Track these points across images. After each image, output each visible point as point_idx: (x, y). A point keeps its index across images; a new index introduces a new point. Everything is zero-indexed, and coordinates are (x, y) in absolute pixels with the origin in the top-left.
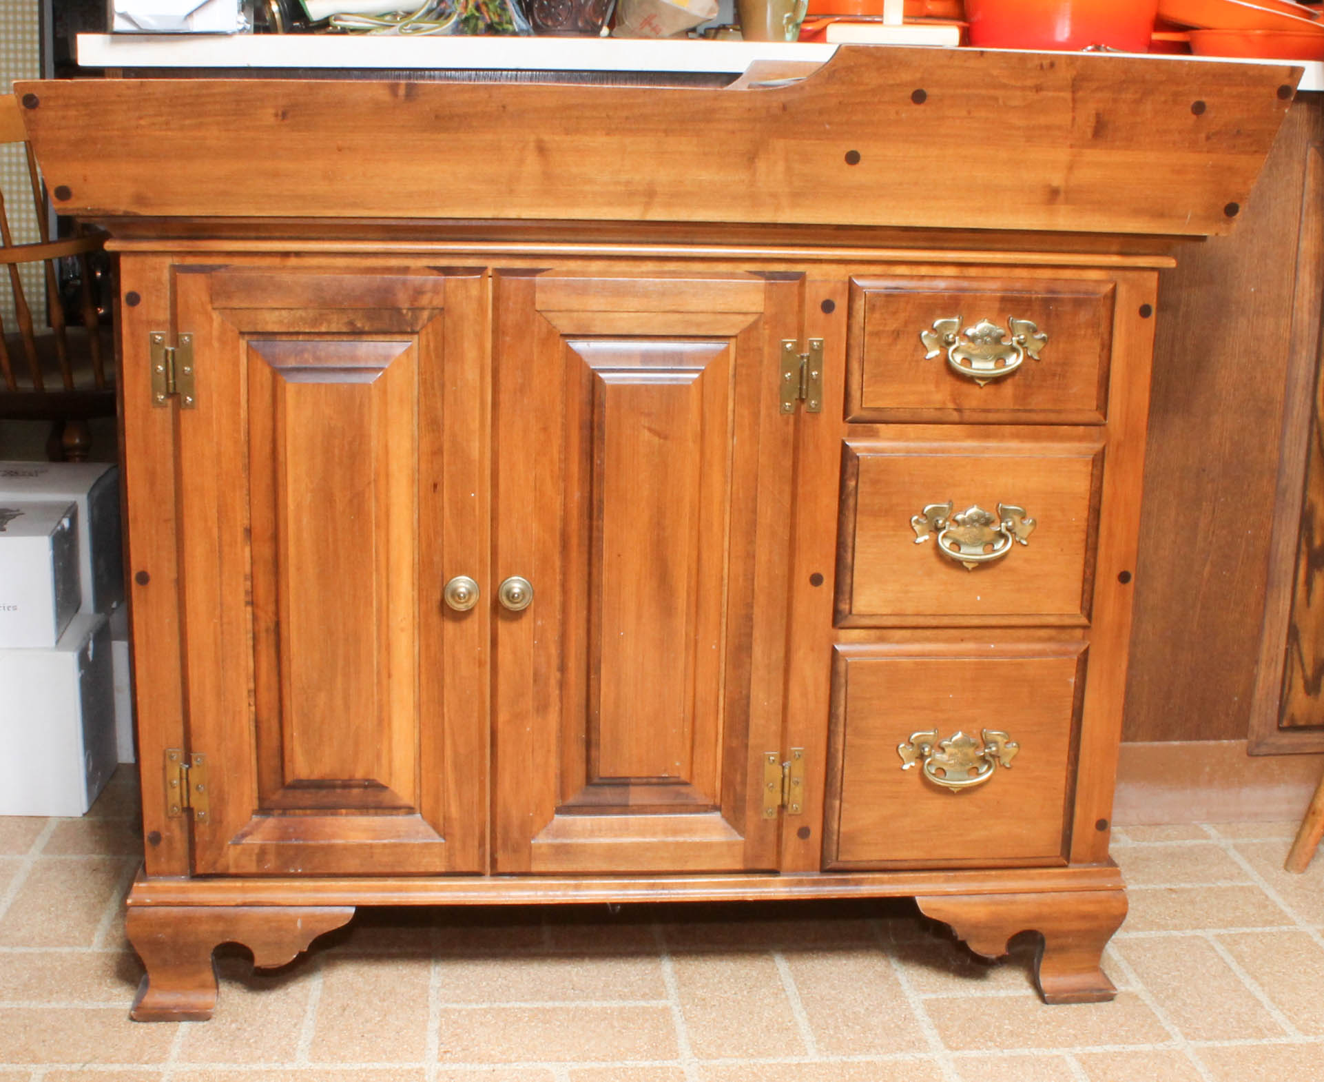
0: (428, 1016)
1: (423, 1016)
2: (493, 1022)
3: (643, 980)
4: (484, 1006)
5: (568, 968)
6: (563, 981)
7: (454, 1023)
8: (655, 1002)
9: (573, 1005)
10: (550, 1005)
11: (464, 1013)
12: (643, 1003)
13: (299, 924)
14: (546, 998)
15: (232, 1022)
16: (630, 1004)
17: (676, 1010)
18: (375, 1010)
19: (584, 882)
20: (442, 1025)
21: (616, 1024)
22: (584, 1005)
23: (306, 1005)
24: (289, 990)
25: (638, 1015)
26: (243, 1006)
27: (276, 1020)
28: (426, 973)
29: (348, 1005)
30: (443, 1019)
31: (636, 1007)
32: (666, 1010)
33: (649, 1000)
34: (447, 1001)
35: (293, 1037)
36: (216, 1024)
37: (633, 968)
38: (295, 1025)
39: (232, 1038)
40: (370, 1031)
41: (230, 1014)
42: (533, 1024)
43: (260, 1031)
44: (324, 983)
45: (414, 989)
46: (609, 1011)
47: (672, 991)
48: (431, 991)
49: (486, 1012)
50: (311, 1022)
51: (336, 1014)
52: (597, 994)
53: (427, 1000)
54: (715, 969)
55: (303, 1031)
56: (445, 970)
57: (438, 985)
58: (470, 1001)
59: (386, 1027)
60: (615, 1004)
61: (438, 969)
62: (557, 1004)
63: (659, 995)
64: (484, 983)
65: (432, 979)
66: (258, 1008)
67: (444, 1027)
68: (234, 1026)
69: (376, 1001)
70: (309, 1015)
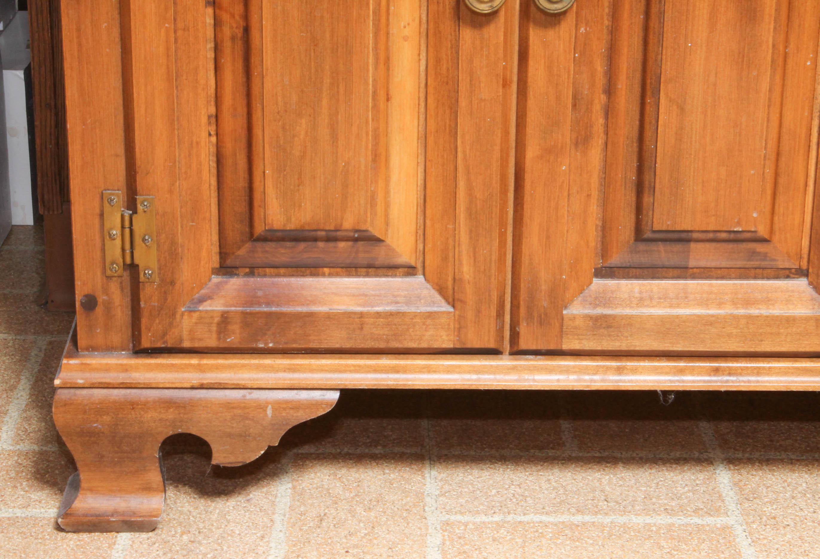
0: (427, 529)
1: (420, 529)
2: (508, 538)
3: (694, 492)
4: (497, 518)
5: (597, 475)
6: (594, 490)
7: (460, 538)
8: (711, 518)
9: (607, 520)
10: (578, 519)
11: (471, 526)
12: (696, 520)
13: (269, 412)
14: (573, 510)
15: (183, 533)
16: (678, 520)
17: (739, 530)
18: (360, 521)
19: (628, 364)
20: (444, 540)
21: (663, 543)
22: (622, 520)
23: (273, 514)
24: (251, 496)
25: (691, 534)
26: (194, 514)
27: (238, 532)
28: (419, 478)
29: (325, 515)
30: (446, 534)
31: (687, 525)
32: (725, 528)
33: (702, 516)
34: (448, 512)
35: (260, 552)
36: (163, 536)
37: (680, 477)
38: (263, 537)
39: (185, 553)
40: (356, 546)
41: (180, 524)
42: (559, 541)
43: (219, 544)
44: (294, 488)
45: (407, 497)
46: (654, 529)
47: (732, 506)
48: (428, 500)
49: (499, 525)
50: (282, 534)
51: (311, 525)
52: (637, 508)
53: (424, 510)
54: (786, 481)
55: (272, 545)
56: (443, 475)
57: (437, 492)
58: (478, 513)
59: (375, 541)
60: (662, 520)
61: (434, 473)
62: (587, 518)
63: (716, 511)
64: (494, 492)
65: (428, 485)
66: (215, 517)
67: (448, 543)
68: (185, 537)
69: (359, 509)
70: (278, 525)
